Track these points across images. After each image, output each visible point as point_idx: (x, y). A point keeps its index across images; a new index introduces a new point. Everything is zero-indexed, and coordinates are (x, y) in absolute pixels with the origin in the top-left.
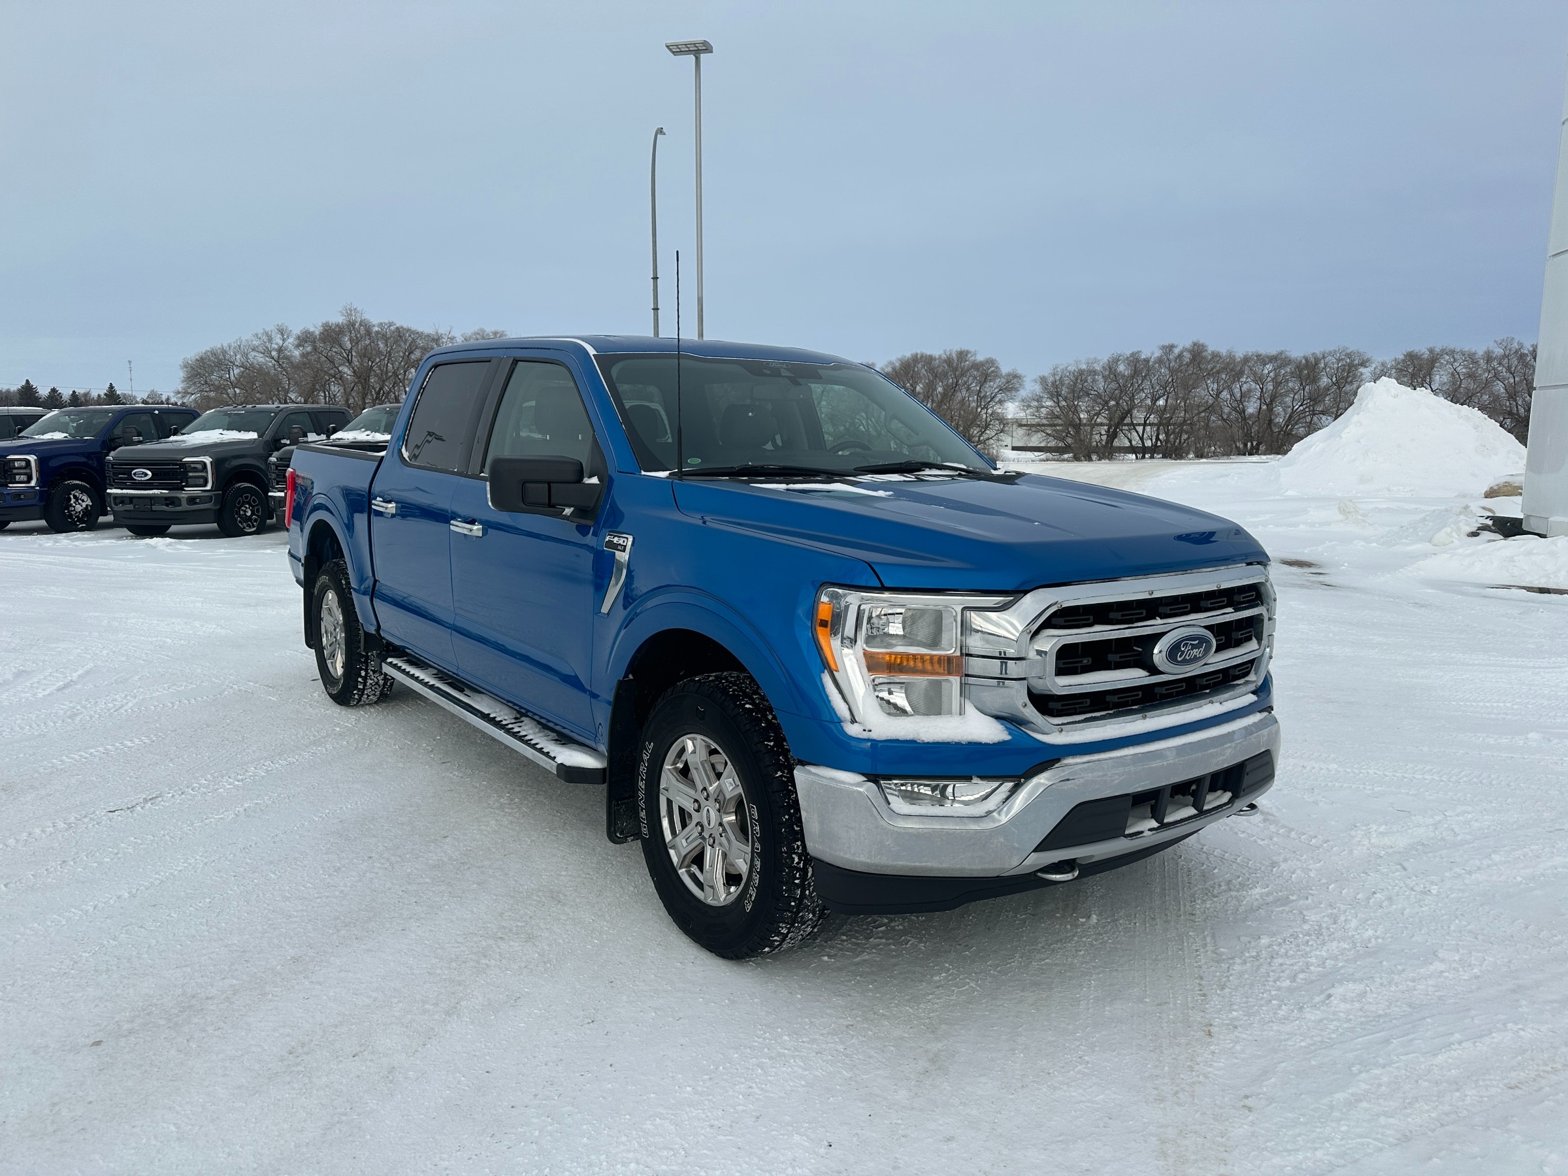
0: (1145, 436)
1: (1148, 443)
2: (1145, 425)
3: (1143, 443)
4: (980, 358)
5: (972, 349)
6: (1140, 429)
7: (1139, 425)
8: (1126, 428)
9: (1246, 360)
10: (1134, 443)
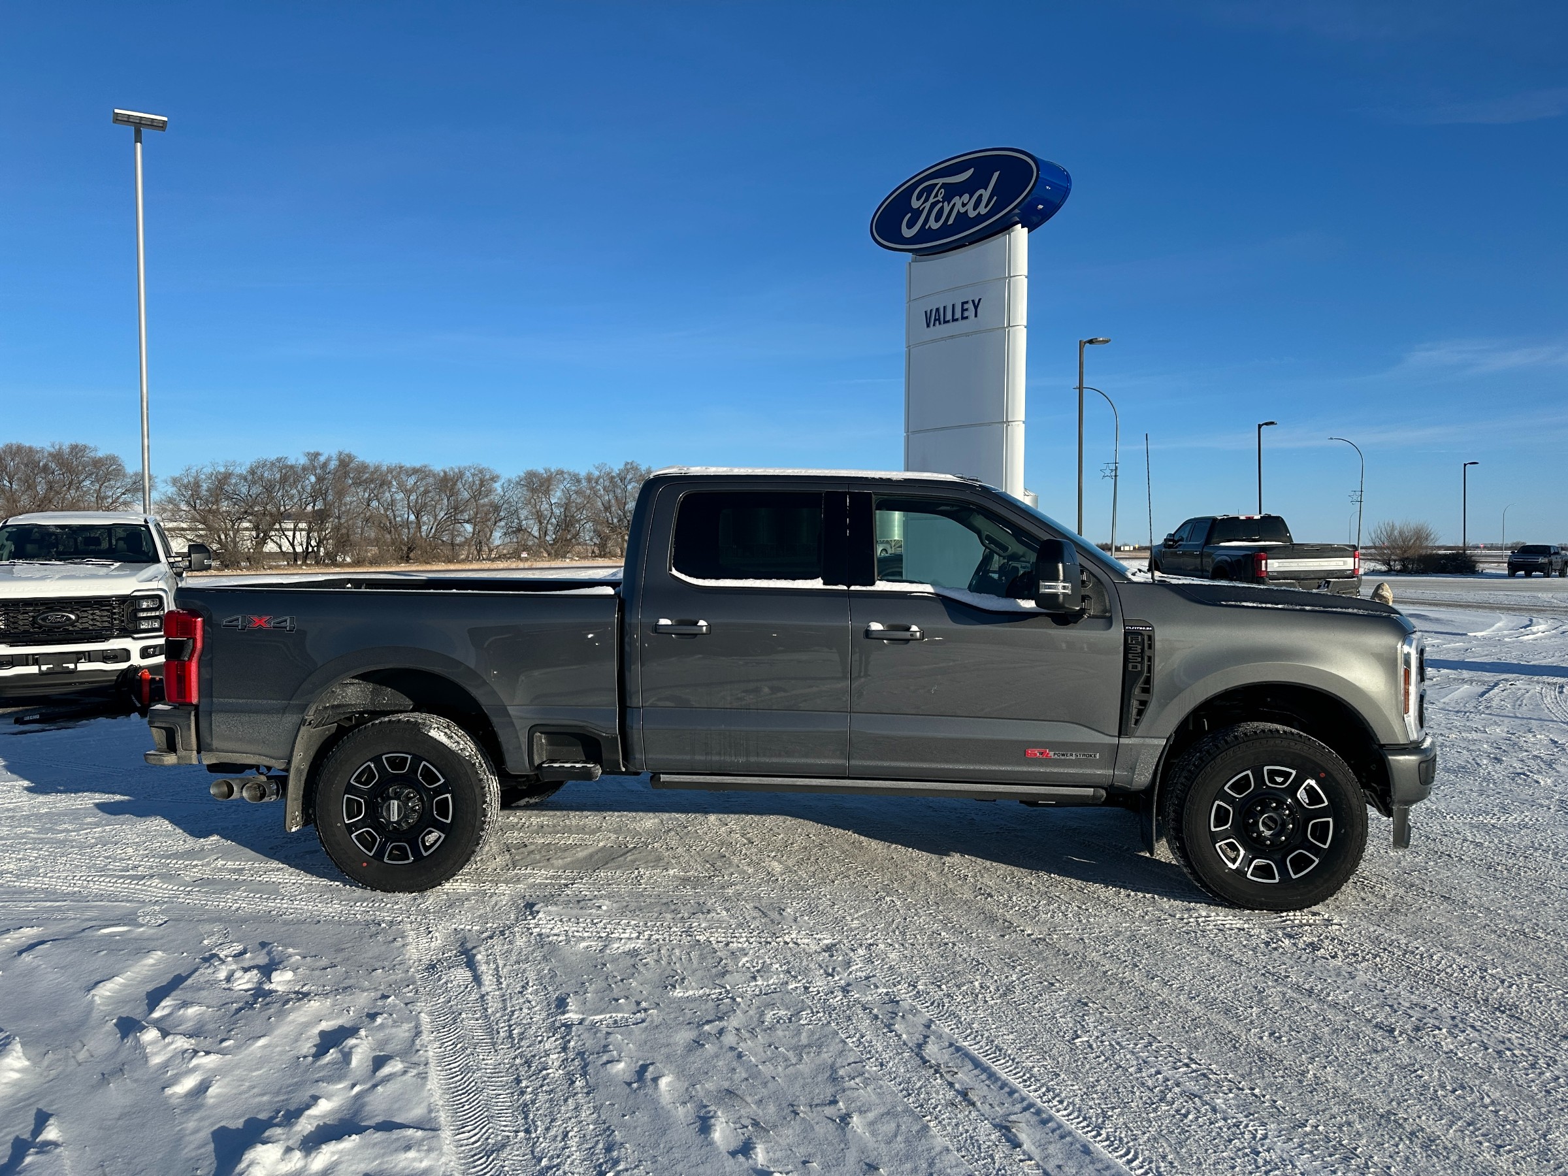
0: (296, 542)
1: (299, 549)
2: (295, 530)
3: (294, 549)
4: (100, 454)
5: (92, 445)
6: (290, 534)
7: (288, 530)
8: (273, 533)
9: (390, 470)
10: (284, 549)
